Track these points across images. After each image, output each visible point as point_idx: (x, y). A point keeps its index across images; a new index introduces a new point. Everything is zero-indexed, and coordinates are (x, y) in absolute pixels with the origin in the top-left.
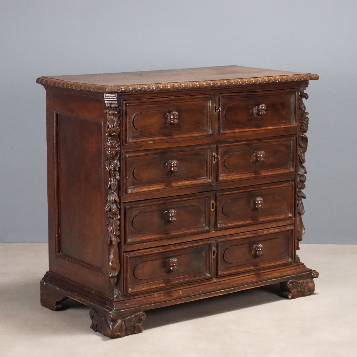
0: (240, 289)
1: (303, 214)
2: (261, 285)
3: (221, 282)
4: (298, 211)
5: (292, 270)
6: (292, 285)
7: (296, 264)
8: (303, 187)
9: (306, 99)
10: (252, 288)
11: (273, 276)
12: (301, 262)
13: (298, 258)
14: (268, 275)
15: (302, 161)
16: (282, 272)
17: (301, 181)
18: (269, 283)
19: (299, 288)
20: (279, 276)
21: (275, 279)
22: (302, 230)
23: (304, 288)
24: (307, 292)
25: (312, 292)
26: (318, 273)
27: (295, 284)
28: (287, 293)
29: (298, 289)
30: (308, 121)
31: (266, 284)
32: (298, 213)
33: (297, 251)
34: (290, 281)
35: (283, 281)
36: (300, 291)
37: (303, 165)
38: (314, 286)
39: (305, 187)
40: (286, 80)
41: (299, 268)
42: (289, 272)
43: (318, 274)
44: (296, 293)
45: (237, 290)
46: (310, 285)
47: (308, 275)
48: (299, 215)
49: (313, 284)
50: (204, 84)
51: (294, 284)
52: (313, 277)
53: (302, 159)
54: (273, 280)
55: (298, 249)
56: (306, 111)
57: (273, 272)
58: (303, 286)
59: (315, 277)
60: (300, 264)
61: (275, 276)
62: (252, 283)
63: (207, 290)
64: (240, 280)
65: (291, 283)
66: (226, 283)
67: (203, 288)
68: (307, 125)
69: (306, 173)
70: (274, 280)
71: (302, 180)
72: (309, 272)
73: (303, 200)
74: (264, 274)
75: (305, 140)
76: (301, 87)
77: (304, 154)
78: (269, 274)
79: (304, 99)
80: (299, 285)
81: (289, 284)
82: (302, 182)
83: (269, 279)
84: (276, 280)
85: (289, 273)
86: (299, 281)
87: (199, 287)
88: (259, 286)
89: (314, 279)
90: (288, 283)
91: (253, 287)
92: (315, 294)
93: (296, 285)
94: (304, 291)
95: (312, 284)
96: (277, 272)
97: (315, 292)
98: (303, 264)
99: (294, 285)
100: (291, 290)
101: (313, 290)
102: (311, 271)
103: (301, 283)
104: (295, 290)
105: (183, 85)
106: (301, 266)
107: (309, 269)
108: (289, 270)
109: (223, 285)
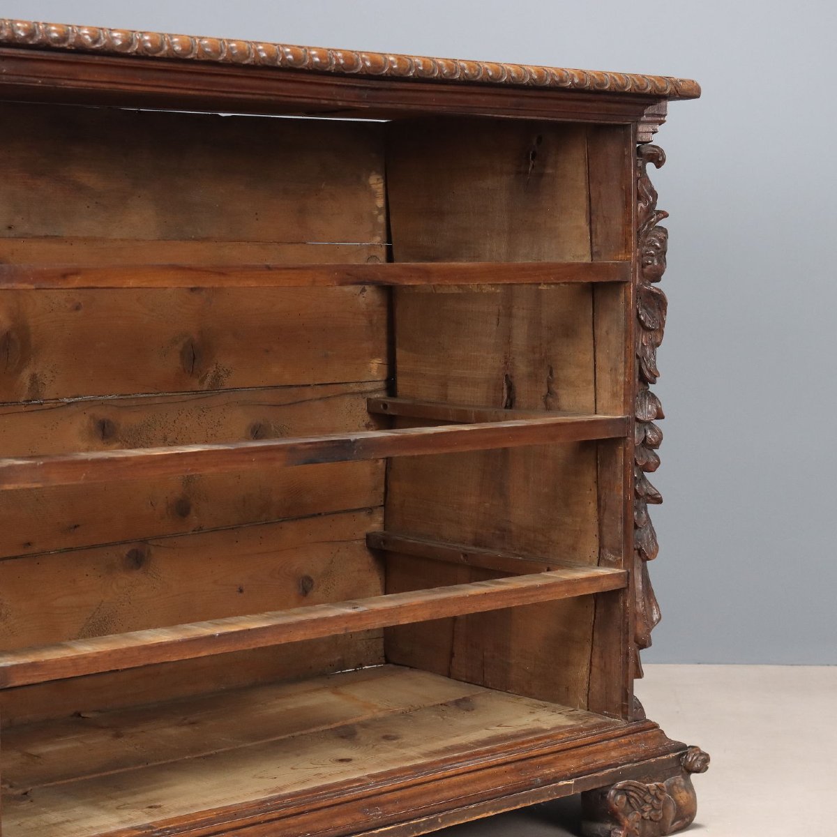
0: (451, 820)
1: (654, 555)
2: (524, 801)
3: (382, 798)
4: (635, 546)
5: (621, 745)
6: (625, 799)
7: (634, 727)
8: (652, 467)
9: (659, 164)
10: (491, 814)
11: (563, 768)
12: (648, 721)
13: (639, 707)
14: (543, 765)
15: (647, 374)
16: (589, 753)
17: (645, 442)
18: (549, 796)
19: (647, 808)
20: (581, 769)
21: (570, 779)
22: (652, 610)
23: (664, 808)
24: (673, 823)
25: (687, 820)
26: (707, 755)
27: (635, 795)
28: (609, 826)
29: (643, 811)
30: (666, 238)
31: (539, 799)
32: (636, 551)
33: (636, 681)
34: (619, 785)
35: (595, 787)
36: (651, 819)
37: (652, 388)
38: (693, 801)
39: (658, 464)
40: (598, 84)
41: (646, 739)
42: (613, 754)
43: (706, 759)
44: (637, 825)
45: (441, 824)
46: (683, 796)
47: (675, 765)
48: (640, 561)
49: (691, 794)
50: (314, 56)
51: (631, 793)
52: (690, 770)
53: (650, 372)
54: (561, 783)
55: (639, 674)
56: (657, 208)
57: (559, 755)
58: (659, 800)
59: (698, 771)
60: (647, 725)
61: (569, 769)
62: (495, 795)
63: (335, 828)
64: (450, 787)
65: (622, 791)
66: (401, 799)
67: (318, 820)
68: (662, 253)
69: (660, 416)
70: (565, 783)
71: (648, 441)
72: (678, 753)
73: (652, 508)
74: (532, 761)
75: (658, 302)
76: (644, 122)
77: (654, 352)
78: (549, 764)
79: (650, 167)
80: (648, 798)
81: (615, 795)
82: (650, 445)
83: (547, 781)
84: (572, 782)
85: (613, 757)
86: (645, 783)
87: (301, 818)
88: (518, 807)
89: (694, 777)
90: (612, 792)
91: (496, 810)
92: (697, 826)
93: (635, 799)
94: (664, 817)
95: (688, 793)
96: (573, 757)
97: (696, 820)
98: (655, 726)
99: (632, 801)
100: (622, 816)
101: (692, 815)
102: (682, 749)
103: (653, 793)
104: (634, 816)
105: (232, 48)
106: (650, 733)
107: (675, 742)
108: (614, 748)
109: (390, 807)
